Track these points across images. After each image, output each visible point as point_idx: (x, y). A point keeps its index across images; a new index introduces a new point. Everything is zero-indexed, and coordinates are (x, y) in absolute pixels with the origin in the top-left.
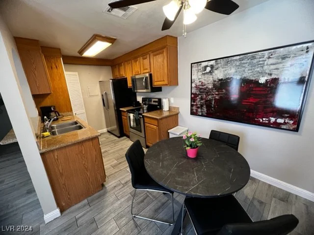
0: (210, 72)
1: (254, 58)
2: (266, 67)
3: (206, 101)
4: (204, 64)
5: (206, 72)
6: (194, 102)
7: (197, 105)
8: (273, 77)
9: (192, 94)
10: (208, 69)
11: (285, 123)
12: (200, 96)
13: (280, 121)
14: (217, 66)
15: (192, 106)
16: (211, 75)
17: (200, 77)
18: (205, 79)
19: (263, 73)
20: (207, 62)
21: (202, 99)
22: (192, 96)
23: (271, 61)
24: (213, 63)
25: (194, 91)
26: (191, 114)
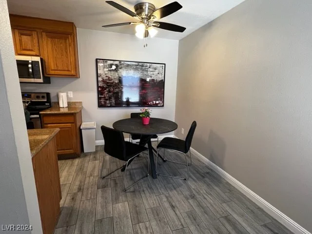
0: (116, 70)
1: (142, 66)
2: (149, 72)
3: (114, 93)
4: (109, 62)
5: (111, 69)
6: (102, 95)
7: (105, 97)
8: (152, 78)
9: (98, 87)
10: (114, 67)
11: (159, 103)
12: (108, 89)
13: (157, 102)
14: (121, 66)
15: (99, 98)
16: (117, 72)
17: (107, 72)
18: (112, 74)
19: (148, 76)
20: (112, 61)
21: (109, 91)
22: (99, 89)
23: (151, 70)
24: (117, 63)
25: (100, 84)
26: (99, 107)
